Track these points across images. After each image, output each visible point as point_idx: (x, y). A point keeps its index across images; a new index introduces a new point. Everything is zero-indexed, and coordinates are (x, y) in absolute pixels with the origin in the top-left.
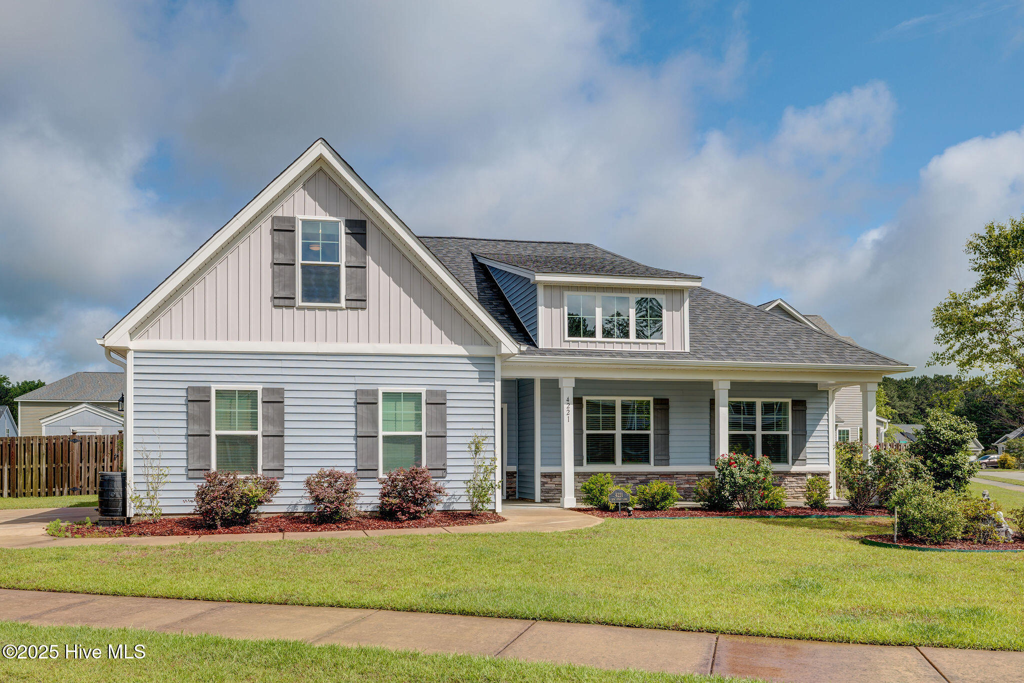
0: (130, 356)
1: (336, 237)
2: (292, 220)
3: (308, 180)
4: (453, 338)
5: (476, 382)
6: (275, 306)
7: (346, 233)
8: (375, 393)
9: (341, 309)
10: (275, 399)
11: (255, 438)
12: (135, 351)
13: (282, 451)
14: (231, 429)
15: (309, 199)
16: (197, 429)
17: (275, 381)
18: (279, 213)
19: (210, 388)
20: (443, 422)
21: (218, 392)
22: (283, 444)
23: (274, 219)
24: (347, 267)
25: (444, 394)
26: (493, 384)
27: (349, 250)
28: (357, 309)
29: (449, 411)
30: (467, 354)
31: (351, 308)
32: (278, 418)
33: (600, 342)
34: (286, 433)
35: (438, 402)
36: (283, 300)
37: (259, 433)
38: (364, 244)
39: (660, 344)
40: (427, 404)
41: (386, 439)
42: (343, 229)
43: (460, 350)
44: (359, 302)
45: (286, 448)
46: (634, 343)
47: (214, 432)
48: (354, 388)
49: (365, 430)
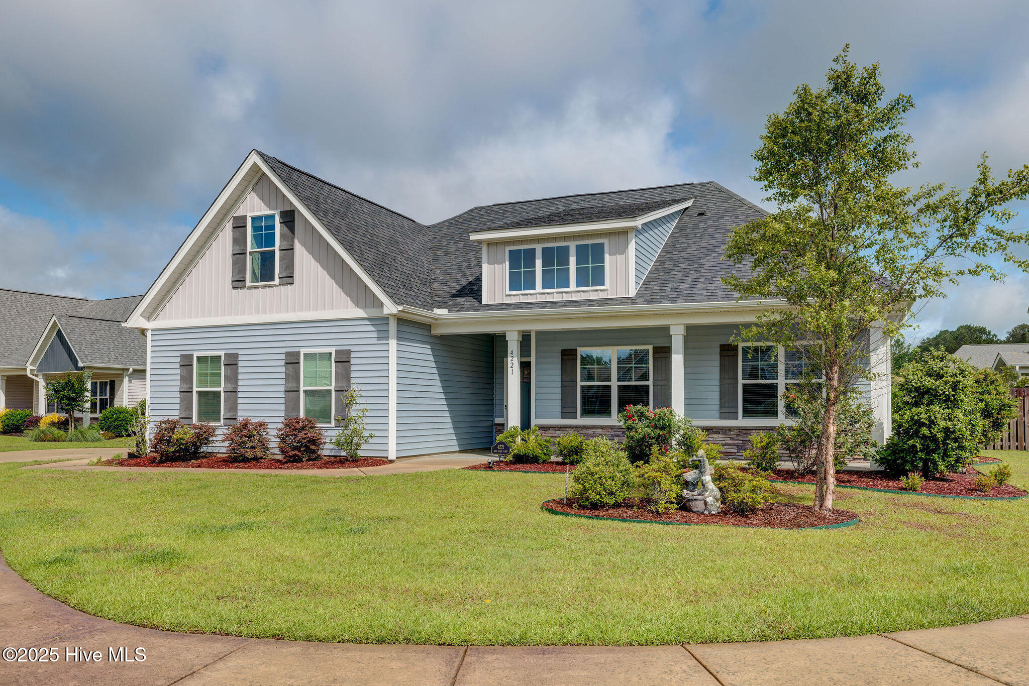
0: (149, 334)
1: (273, 227)
2: (244, 218)
3: (256, 184)
4: (357, 304)
5: (375, 341)
6: (234, 288)
7: (281, 223)
8: (298, 354)
9: (276, 286)
10: (232, 362)
11: (219, 393)
12: (152, 330)
13: (236, 404)
14: (207, 387)
15: (257, 199)
16: (185, 387)
17: (232, 348)
18: (238, 214)
19: (193, 355)
20: (348, 378)
21: (199, 358)
22: (236, 398)
23: (235, 218)
24: (280, 250)
25: (349, 352)
26: (387, 342)
27: (282, 236)
28: (286, 284)
29: (353, 368)
30: (365, 316)
31: (283, 284)
32: (233, 378)
33: (539, 294)
34: (240, 389)
35: (344, 359)
36: (239, 283)
37: (221, 389)
38: (292, 230)
39: (602, 290)
40: (336, 362)
41: (305, 392)
42: (277, 219)
43: (361, 313)
44: (288, 278)
45: (240, 401)
46: (575, 292)
47: (195, 389)
48: (284, 350)
49: (292, 386)
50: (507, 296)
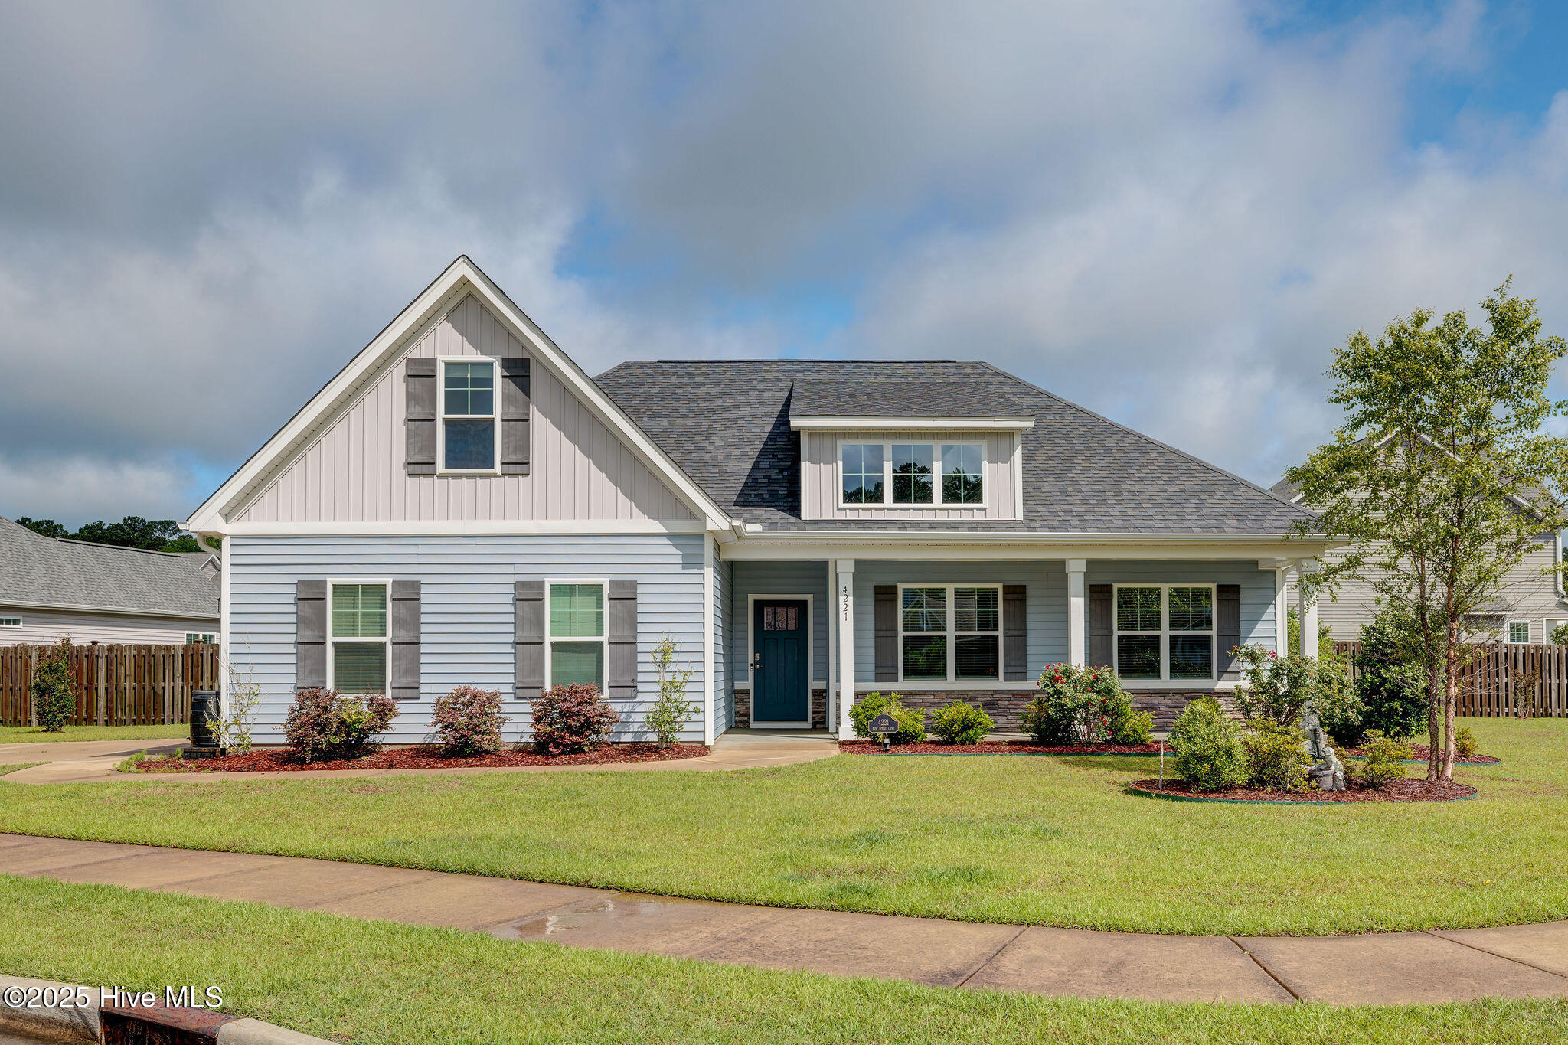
0: (226, 544)
1: (489, 382)
2: (432, 362)
3: (454, 310)
4: (647, 512)
5: (679, 569)
6: (410, 475)
7: (503, 377)
8: (540, 585)
9: (496, 476)
10: (409, 595)
11: (384, 644)
12: (233, 537)
13: (418, 664)
14: (354, 635)
15: (455, 335)
16: (309, 635)
17: (408, 572)
18: (416, 354)
19: (325, 582)
20: (633, 624)
21: (336, 587)
22: (419, 654)
23: (411, 362)
24: (503, 420)
25: (634, 585)
26: (701, 571)
27: (506, 398)
28: (516, 475)
29: (640, 608)
30: (663, 530)
31: (510, 475)
32: (411, 621)
33: (889, 509)
34: (423, 639)
35: (626, 596)
36: (419, 467)
37: (387, 639)
38: (526, 390)
39: (978, 509)
40: (611, 599)
41: (554, 645)
42: (498, 370)
43: (656, 527)
44: (519, 465)
45: (423, 659)
46: (941, 509)
47: (330, 640)
48: (513, 579)
49: (527, 635)
50: (839, 509)
